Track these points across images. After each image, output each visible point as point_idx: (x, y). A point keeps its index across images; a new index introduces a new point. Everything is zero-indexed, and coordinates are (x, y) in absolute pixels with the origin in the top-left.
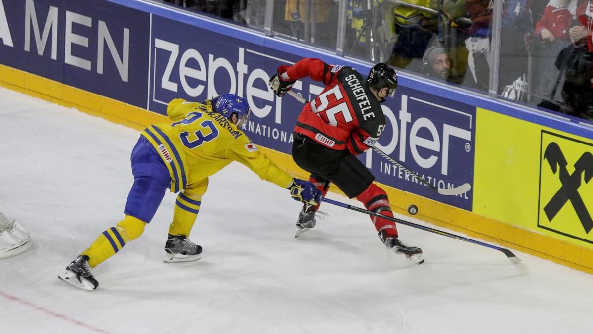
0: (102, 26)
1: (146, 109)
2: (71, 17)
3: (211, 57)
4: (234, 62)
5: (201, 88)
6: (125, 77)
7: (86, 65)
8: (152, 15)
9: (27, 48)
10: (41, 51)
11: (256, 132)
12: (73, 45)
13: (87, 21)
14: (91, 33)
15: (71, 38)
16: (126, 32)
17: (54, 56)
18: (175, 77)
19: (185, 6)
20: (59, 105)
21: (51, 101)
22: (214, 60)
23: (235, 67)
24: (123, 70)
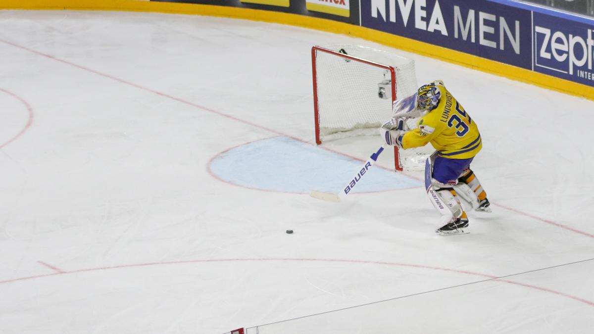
0: (502, 20)
1: (531, 69)
2: (483, 16)
3: (571, 36)
4: (585, 38)
5: (565, 56)
6: (517, 50)
7: (493, 45)
8: (534, 12)
9: (456, 36)
10: (465, 38)
12: (485, 33)
13: (493, 18)
14: (495, 25)
15: (483, 29)
16: (517, 23)
17: (473, 40)
18: (548, 50)
19: (553, 5)
20: (478, 70)
21: (472, 68)
22: (573, 37)
23: (586, 42)
24: (516, 47)
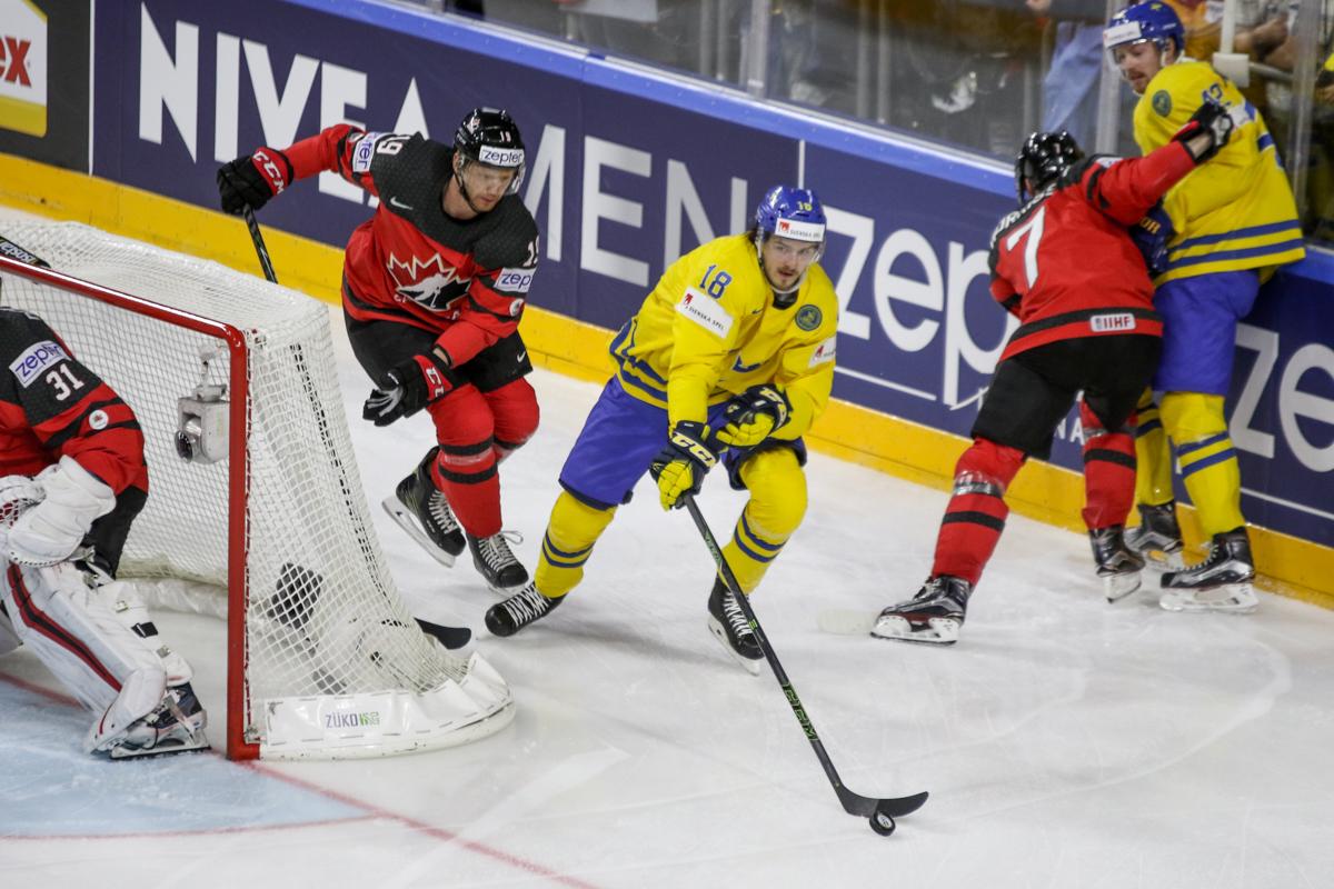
0: (677, 173)
2: (598, 153)
3: (956, 249)
5: (928, 329)
7: (635, 272)
11: (1072, 439)
12: (604, 224)
13: (638, 163)
14: (649, 192)
15: (597, 205)
16: (739, 188)
17: (554, 252)
18: (862, 301)
20: (567, 373)
22: (966, 254)
